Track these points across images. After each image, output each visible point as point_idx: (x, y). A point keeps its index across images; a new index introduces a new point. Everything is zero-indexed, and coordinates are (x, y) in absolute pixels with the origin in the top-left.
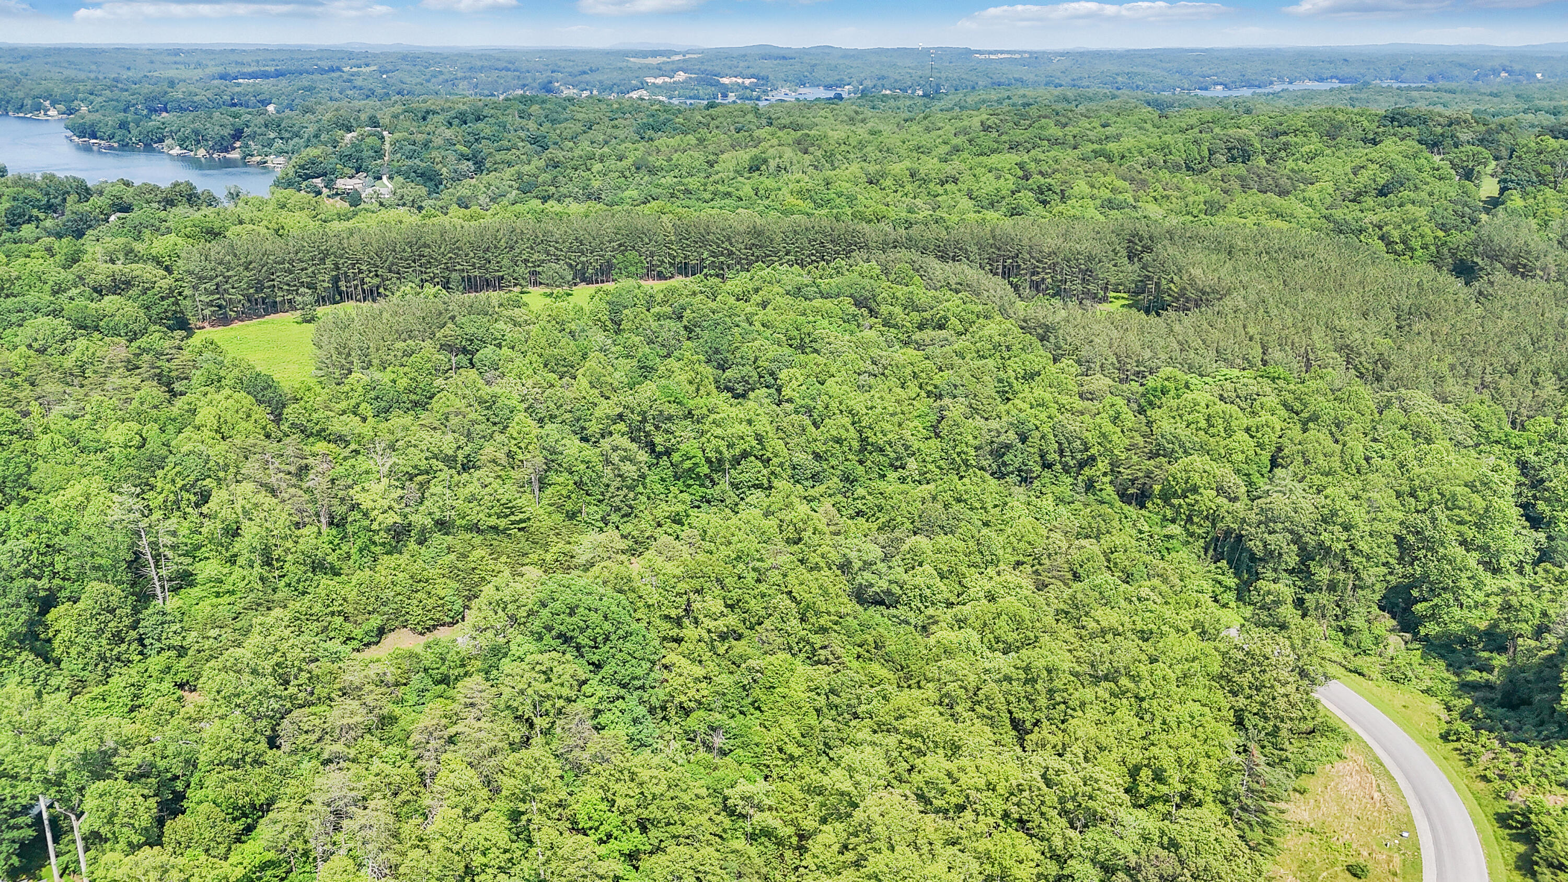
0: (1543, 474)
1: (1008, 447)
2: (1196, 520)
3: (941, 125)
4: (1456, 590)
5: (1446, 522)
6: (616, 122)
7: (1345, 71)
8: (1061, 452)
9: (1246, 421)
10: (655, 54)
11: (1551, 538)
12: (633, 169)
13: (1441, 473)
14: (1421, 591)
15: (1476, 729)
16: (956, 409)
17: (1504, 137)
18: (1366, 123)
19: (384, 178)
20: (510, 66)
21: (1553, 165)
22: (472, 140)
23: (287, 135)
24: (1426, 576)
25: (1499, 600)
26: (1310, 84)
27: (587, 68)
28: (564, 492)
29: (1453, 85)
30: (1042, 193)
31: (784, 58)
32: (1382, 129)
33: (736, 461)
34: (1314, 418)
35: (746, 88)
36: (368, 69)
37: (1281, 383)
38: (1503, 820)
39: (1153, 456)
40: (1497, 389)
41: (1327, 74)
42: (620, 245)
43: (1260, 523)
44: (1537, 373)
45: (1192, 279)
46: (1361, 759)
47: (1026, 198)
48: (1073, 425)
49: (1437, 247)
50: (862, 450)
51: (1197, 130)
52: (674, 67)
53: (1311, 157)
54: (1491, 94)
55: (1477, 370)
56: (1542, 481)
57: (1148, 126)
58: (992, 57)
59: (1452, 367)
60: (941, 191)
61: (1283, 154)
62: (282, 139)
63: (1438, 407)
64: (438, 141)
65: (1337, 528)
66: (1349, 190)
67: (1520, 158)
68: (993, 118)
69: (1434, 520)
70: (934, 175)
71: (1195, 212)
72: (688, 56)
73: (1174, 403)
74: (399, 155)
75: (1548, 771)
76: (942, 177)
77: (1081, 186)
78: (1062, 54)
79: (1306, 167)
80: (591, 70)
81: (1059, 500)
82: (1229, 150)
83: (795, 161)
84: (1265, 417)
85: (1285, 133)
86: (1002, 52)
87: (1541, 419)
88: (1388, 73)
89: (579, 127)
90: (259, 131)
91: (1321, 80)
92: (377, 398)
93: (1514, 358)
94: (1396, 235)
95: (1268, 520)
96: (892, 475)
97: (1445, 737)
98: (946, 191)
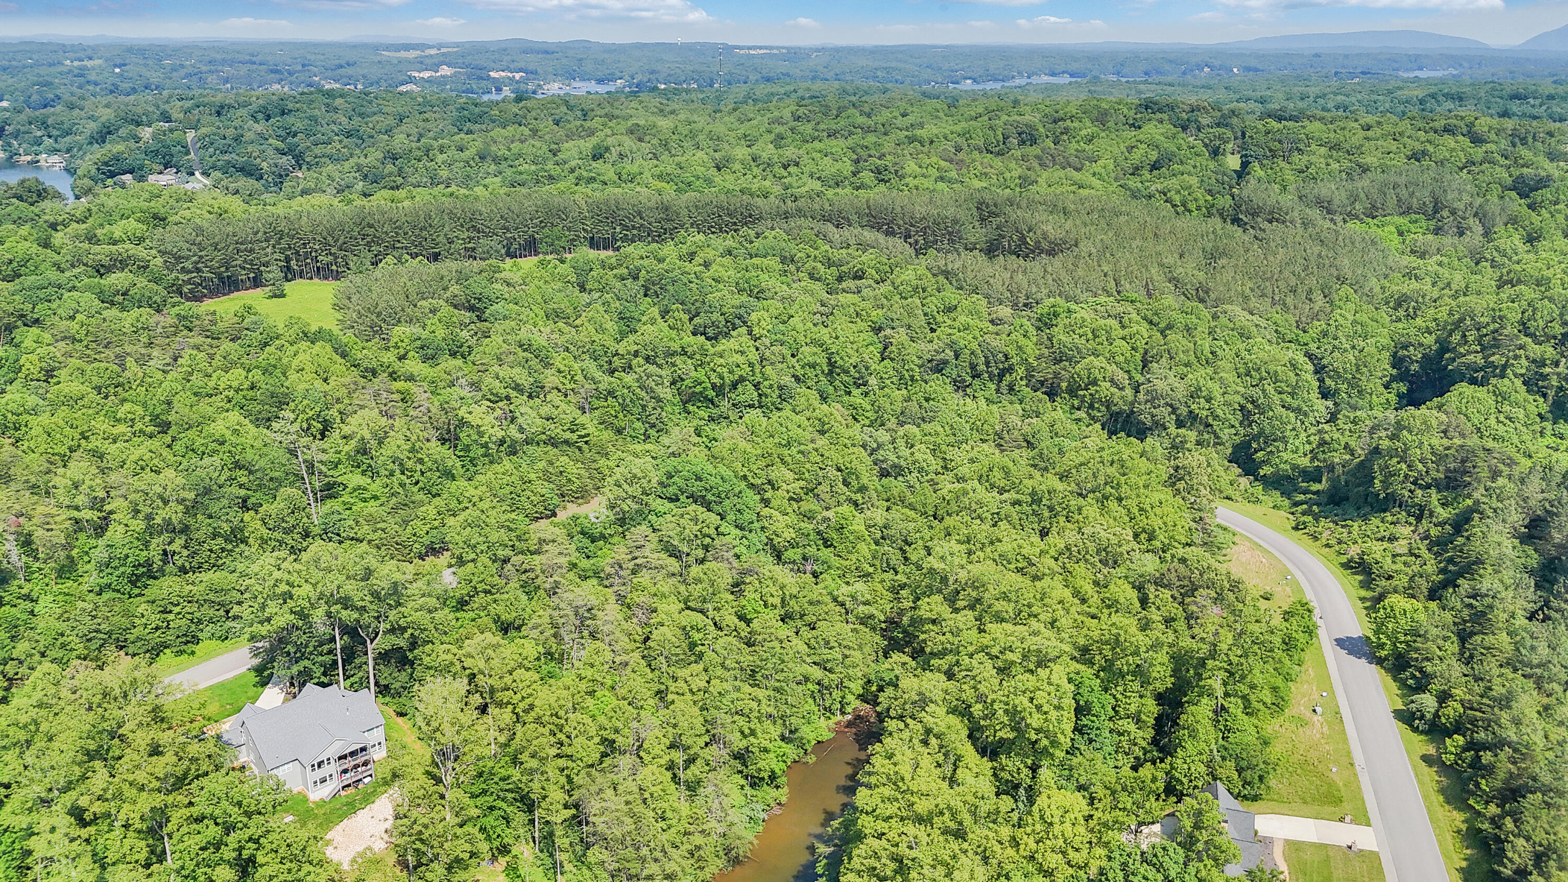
0: (1325, 362)
1: (945, 362)
2: (1096, 405)
3: (752, 115)
4: (1284, 440)
5: (1273, 392)
6: (427, 115)
7: (1074, 67)
8: (987, 364)
9: (1122, 333)
10: (407, 47)
11: (1335, 404)
12: (477, 158)
13: (1266, 358)
14: (1259, 444)
15: (1317, 520)
16: (900, 336)
17: (1235, 120)
18: (1125, 111)
19: (197, 173)
20: (254, 59)
21: (1280, 142)
22: (283, 134)
23: (55, 133)
24: (1261, 433)
25: (1317, 438)
26: (1046, 78)
27: (343, 62)
28: (613, 413)
29: (1169, 79)
30: (880, 173)
31: (546, 52)
32: (1139, 116)
33: (734, 386)
34: (1170, 327)
35: (517, 82)
36: (91, 62)
37: (1138, 305)
38: (1346, 566)
39: (1058, 361)
40: (1285, 304)
41: (1059, 69)
42: (541, 222)
43: (1147, 401)
44: (1310, 291)
45: (1045, 236)
46: (1247, 544)
47: (867, 176)
48: (996, 343)
49: (1207, 208)
50: (831, 372)
51: (986, 118)
52: (436, 61)
53: (1090, 140)
54: (1203, 87)
55: (1269, 291)
56: (1324, 367)
57: (941, 114)
58: (752, 52)
59: (1252, 290)
60: (786, 174)
61: (1065, 137)
62: (50, 137)
63: (1250, 317)
64: (249, 136)
65: (1202, 400)
66: (1127, 165)
67: (1251, 137)
68: (802, 110)
69: (1264, 391)
70: (776, 160)
71: (1012, 186)
72: (443, 50)
73: (1067, 321)
74: (211, 150)
75: (1369, 533)
76: (784, 161)
77: (911, 166)
78: (817, 50)
79: (1087, 148)
80: (348, 64)
81: (989, 401)
82: (1020, 134)
83: (635, 149)
84: (1135, 328)
85: (1062, 119)
86: (761, 48)
87: (1316, 323)
88: (1110, 67)
89: (390, 121)
90: (22, 129)
91: (1053, 74)
92: (422, 348)
93: (1293, 281)
94: (1177, 199)
95: (1153, 398)
96: (856, 392)
97: (1296, 528)
98: (789, 173)
